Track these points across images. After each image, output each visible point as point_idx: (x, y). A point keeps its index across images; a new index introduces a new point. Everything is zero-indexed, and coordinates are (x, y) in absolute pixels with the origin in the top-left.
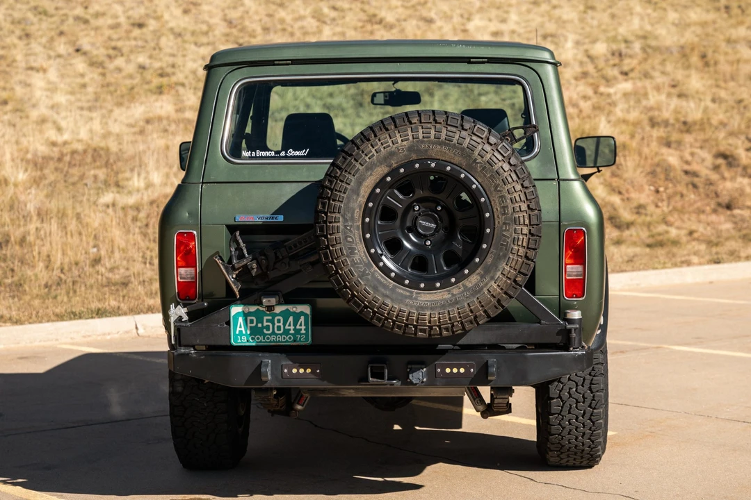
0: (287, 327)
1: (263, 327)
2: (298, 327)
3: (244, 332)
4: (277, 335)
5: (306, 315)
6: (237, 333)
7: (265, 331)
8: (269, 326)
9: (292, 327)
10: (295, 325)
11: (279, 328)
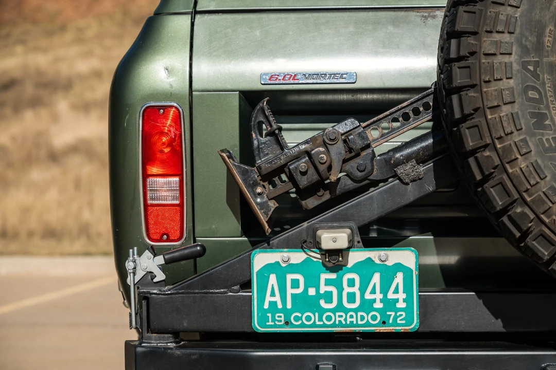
0: (368, 296)
1: (319, 296)
2: (391, 296)
3: (280, 306)
4: (347, 311)
5: (407, 271)
6: (266, 306)
7: (322, 303)
8: (331, 292)
9: (379, 296)
10: (385, 291)
11: (351, 298)
